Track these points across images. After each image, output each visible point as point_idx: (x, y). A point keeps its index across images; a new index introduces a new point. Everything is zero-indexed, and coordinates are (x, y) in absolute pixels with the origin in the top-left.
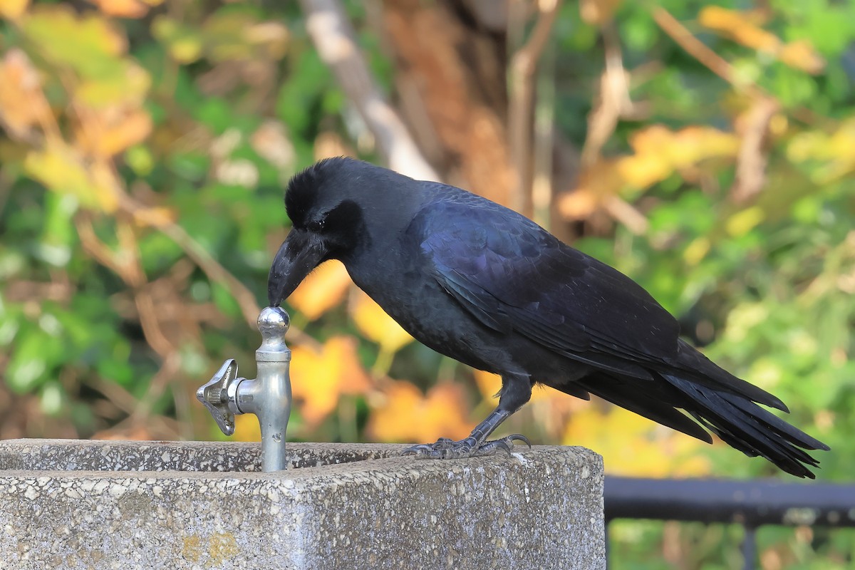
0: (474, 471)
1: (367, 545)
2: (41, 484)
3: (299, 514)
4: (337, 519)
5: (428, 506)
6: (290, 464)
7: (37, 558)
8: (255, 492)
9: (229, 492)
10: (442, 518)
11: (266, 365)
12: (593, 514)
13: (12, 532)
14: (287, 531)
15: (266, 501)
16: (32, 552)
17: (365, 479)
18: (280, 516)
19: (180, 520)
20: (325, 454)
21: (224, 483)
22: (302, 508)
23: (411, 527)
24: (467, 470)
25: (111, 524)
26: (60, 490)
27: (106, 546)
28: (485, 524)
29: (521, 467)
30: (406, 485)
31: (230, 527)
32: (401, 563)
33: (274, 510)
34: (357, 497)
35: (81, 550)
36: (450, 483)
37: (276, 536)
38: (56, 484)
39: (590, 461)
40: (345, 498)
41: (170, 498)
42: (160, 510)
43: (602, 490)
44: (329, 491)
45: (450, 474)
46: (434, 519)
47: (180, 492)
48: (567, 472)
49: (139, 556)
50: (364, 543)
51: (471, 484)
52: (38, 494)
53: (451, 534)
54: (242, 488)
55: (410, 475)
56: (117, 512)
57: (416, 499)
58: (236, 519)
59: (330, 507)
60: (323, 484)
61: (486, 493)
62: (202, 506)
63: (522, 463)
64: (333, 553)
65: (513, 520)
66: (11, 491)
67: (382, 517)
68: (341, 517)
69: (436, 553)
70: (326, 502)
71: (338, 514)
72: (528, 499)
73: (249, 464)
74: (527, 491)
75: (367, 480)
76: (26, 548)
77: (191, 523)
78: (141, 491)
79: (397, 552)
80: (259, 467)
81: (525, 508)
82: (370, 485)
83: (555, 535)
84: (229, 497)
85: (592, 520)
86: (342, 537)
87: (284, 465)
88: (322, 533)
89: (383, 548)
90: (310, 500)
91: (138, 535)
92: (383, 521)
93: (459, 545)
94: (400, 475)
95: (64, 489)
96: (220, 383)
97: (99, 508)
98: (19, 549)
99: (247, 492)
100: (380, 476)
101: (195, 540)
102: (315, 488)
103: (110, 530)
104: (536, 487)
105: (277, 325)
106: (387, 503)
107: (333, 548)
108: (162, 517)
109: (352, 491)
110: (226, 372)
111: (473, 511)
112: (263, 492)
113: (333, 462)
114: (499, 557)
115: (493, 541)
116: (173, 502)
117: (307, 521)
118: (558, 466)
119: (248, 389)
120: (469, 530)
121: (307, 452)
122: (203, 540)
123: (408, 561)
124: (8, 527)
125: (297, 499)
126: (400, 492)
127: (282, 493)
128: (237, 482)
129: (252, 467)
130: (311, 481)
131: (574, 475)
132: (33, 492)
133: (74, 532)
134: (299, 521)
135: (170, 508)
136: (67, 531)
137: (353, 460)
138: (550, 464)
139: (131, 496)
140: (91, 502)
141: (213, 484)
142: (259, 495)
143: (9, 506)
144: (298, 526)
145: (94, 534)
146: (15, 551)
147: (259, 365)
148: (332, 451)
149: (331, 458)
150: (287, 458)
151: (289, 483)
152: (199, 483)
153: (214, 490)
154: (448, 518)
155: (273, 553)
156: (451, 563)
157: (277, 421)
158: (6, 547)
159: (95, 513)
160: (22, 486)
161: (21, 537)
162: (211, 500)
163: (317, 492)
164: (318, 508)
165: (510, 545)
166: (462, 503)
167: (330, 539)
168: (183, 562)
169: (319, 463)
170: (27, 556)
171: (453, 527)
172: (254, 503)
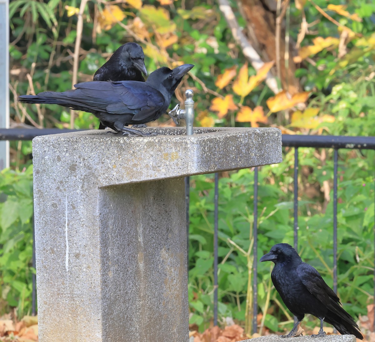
0: (245, 135)
1: (215, 155)
2: (124, 139)
3: (195, 147)
4: (206, 148)
5: (232, 144)
6: (195, 133)
7: (123, 160)
8: (184, 141)
9: (176, 141)
10: (236, 147)
11: (187, 106)
12: (279, 146)
13: (117, 152)
14: (192, 152)
15: (186, 143)
16: (122, 158)
17: (214, 137)
18: (190, 147)
19: (163, 149)
20: (204, 130)
21: (175, 139)
22: (197, 145)
23: (227, 150)
24: (243, 134)
25: (144, 150)
26: (130, 141)
27: (142, 156)
28: (248, 149)
29: (258, 133)
30: (226, 139)
31: (177, 151)
32: (225, 160)
33: (189, 146)
34: (212, 142)
35: (136, 157)
36: (238, 138)
37: (189, 153)
38: (129, 139)
39: (278, 132)
40: (208, 142)
41: (160, 143)
42: (157, 146)
43: (281, 140)
44: (204, 140)
45: (238, 136)
46: (234, 148)
47: (163, 141)
48: (271, 135)
49: (152, 159)
50: (214, 155)
51: (244, 138)
52: (124, 142)
53: (239, 152)
54: (180, 140)
55: (227, 136)
56: (145, 147)
57: (228, 142)
58: (178, 149)
59: (204, 145)
60: (202, 139)
61: (248, 141)
62: (169, 145)
63: (259, 132)
64: (205, 158)
65: (256, 148)
66: (116, 141)
67: (219, 148)
68: (207, 148)
69: (234, 157)
70: (203, 144)
71: (207, 147)
72: (260, 142)
73: (183, 133)
74: (260, 140)
75: (215, 137)
76: (121, 157)
77: (166, 149)
78: (152, 141)
79: (223, 157)
80: (186, 134)
81: (259, 145)
82: (215, 139)
83: (268, 152)
84: (176, 142)
85: (278, 148)
86: (208, 153)
87: (192, 133)
88: (202, 152)
89: (219, 156)
90: (199, 143)
91: (151, 153)
92: (219, 149)
93: (241, 155)
94: (224, 136)
95: (131, 140)
96: (175, 110)
97: (141, 146)
98: (118, 157)
99: (181, 141)
100: (218, 136)
101: (167, 154)
102: (200, 140)
103: (144, 152)
104: (263, 139)
105: (190, 94)
106: (220, 144)
107: (205, 156)
108: (158, 148)
109: (211, 141)
110: (177, 108)
111: (245, 146)
112: (186, 141)
113: (206, 132)
114: (252, 158)
115: (250, 154)
116: (161, 144)
117: (198, 149)
118: (269, 133)
119: (182, 112)
120: (244, 151)
121: (200, 130)
122: (169, 154)
123: (226, 160)
124: (116, 151)
125: (195, 143)
126: (224, 141)
127: (191, 141)
128: (179, 138)
129: (184, 134)
130: (199, 138)
131: (273, 136)
132: (122, 141)
133: (134, 152)
134: (196, 149)
135: (160, 146)
136: (132, 152)
137: (212, 132)
138: (266, 132)
139: (150, 142)
140: (138, 144)
141: (172, 139)
142: (185, 142)
143: (116, 145)
144: (195, 150)
145: (139, 153)
146: (117, 158)
147: (186, 106)
148: (206, 129)
149: (206, 131)
150: (194, 131)
151: (193, 138)
152: (168, 139)
153: (172, 140)
154: (238, 147)
155: (188, 158)
156: (239, 160)
157: (190, 121)
158: (115, 156)
159: (139, 147)
160: (119, 140)
161: (119, 154)
162: (171, 143)
163: (201, 141)
164: (201, 145)
165: (255, 155)
166: (242, 144)
167: (204, 154)
168: (164, 160)
169: (203, 133)
170: (121, 159)
171: (239, 150)
172: (183, 144)
